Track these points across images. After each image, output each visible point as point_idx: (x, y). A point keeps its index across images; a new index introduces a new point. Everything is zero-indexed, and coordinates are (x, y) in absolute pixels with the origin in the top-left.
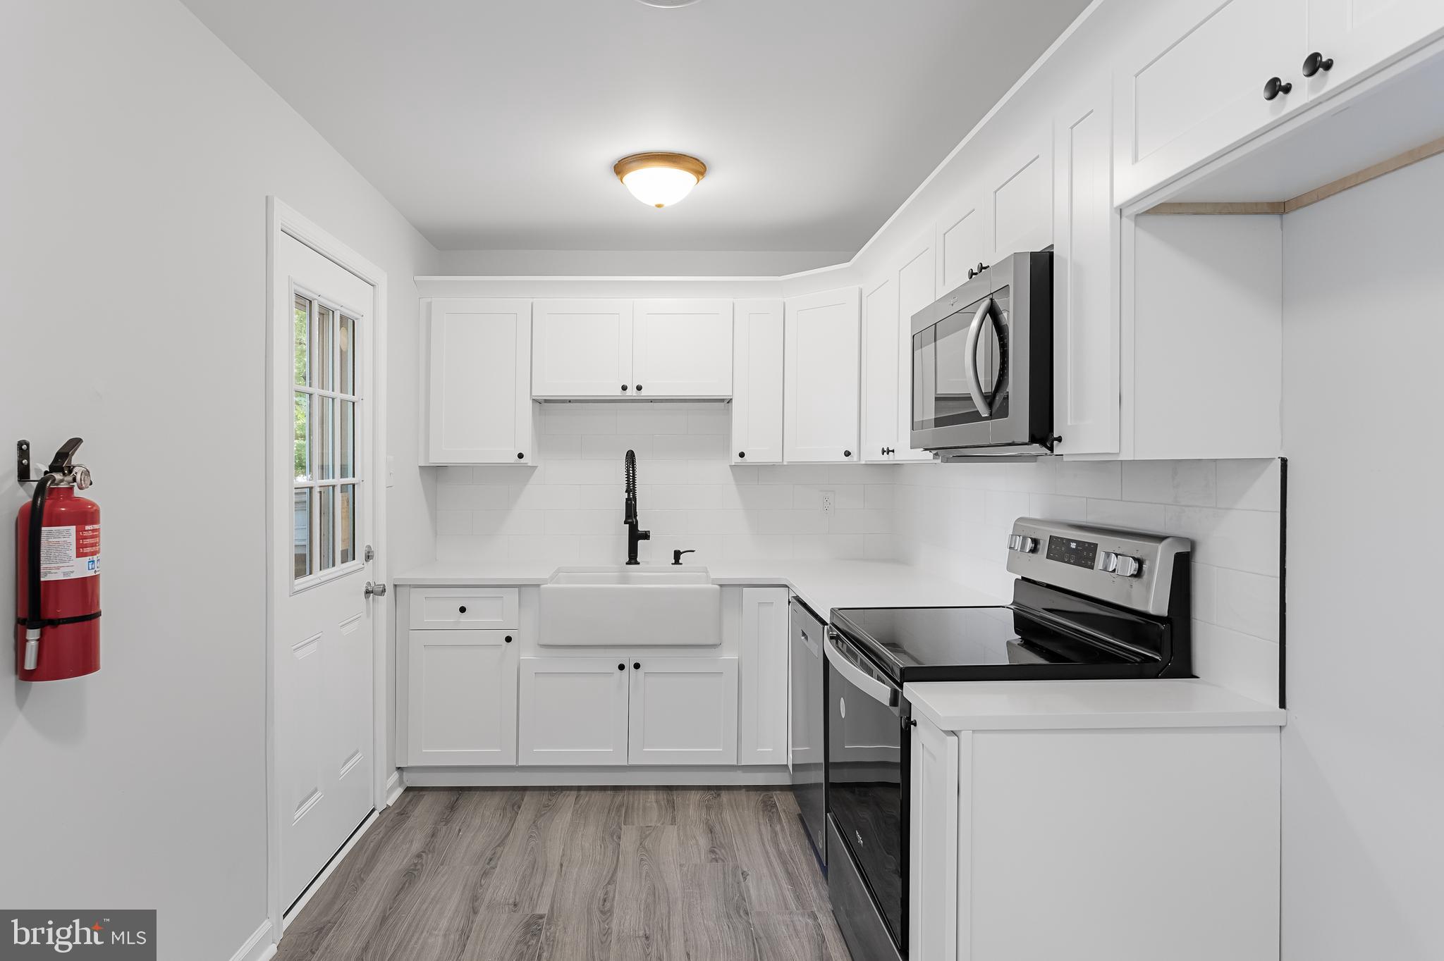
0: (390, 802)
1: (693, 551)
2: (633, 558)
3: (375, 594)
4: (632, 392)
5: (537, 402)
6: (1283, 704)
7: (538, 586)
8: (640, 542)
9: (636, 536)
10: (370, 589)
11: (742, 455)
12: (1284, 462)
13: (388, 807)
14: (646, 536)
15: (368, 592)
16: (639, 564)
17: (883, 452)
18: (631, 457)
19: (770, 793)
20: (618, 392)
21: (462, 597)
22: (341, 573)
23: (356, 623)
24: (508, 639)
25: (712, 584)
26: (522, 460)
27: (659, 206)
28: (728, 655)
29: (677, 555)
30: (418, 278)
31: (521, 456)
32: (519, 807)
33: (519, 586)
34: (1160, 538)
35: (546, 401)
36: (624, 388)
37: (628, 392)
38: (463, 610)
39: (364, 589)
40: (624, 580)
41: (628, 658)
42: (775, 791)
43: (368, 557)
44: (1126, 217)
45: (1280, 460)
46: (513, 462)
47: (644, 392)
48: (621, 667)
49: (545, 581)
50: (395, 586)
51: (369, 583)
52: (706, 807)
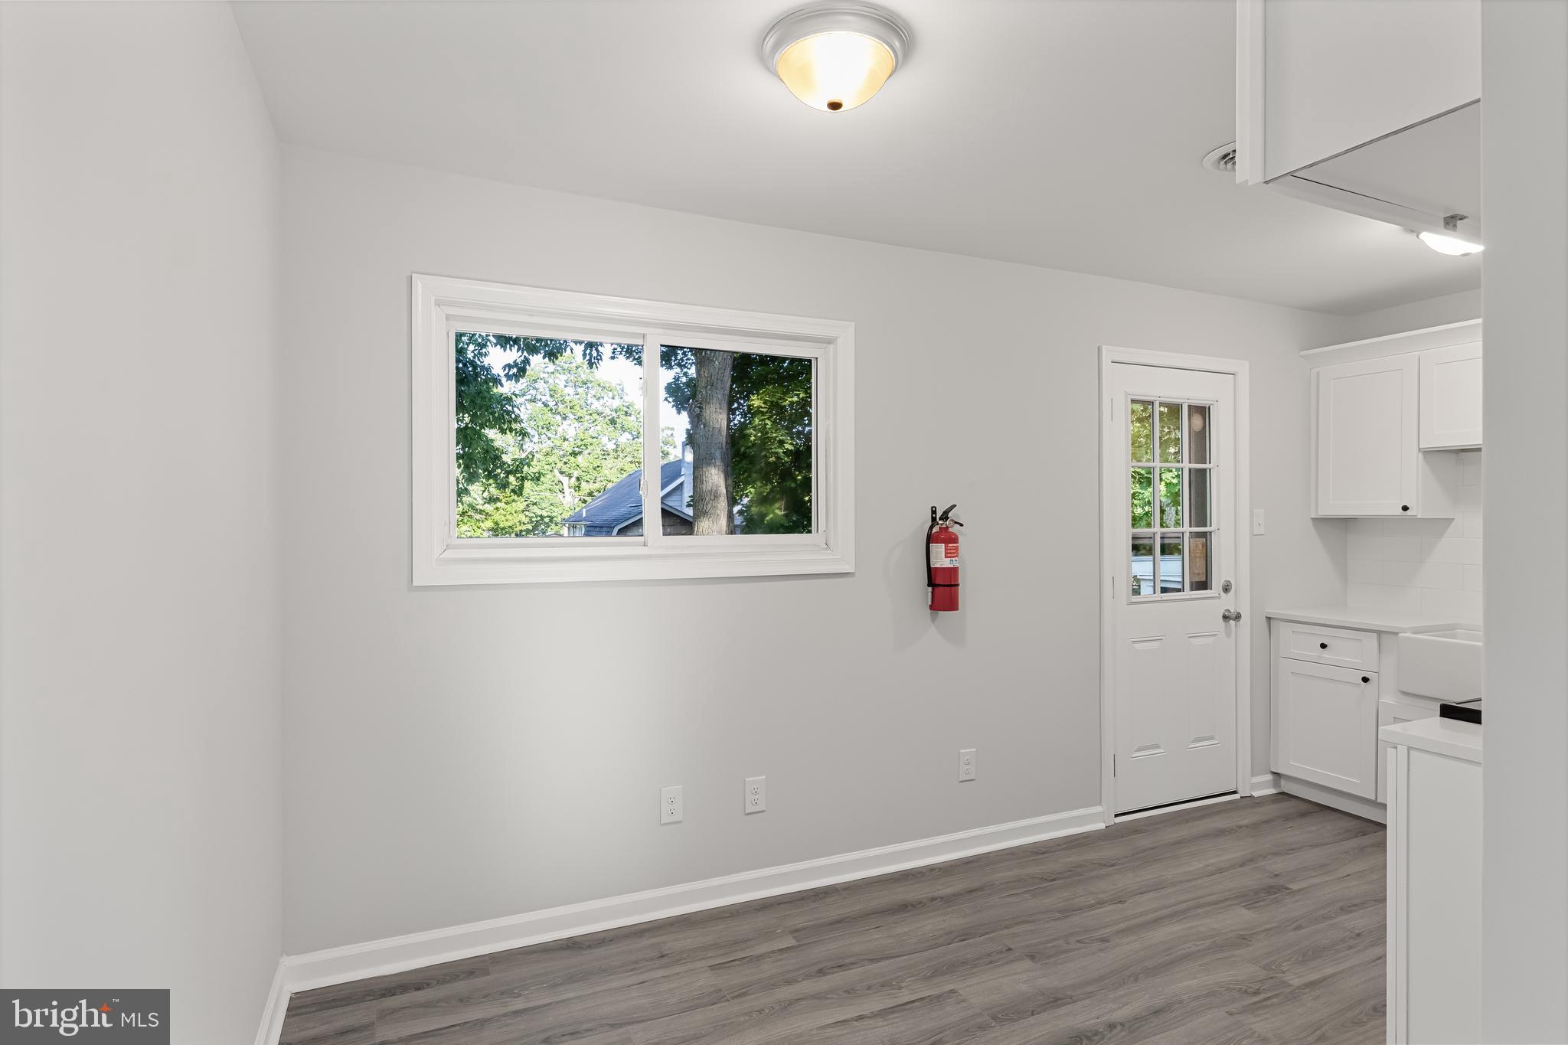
0: (1256, 794)
3: (1232, 619)
7: (1397, 634)
10: (1227, 615)
13: (1251, 797)
15: (1225, 617)
21: (1325, 634)
22: (1188, 597)
23: (1212, 638)
24: (1365, 679)
26: (1408, 513)
30: (1302, 353)
31: (1405, 508)
32: (1364, 835)
33: (1378, 632)
35: (1463, 450)
38: (1323, 646)
39: (1221, 613)
43: (1226, 589)
46: (1394, 514)
49: (1404, 631)
50: (1269, 619)
51: (1226, 609)
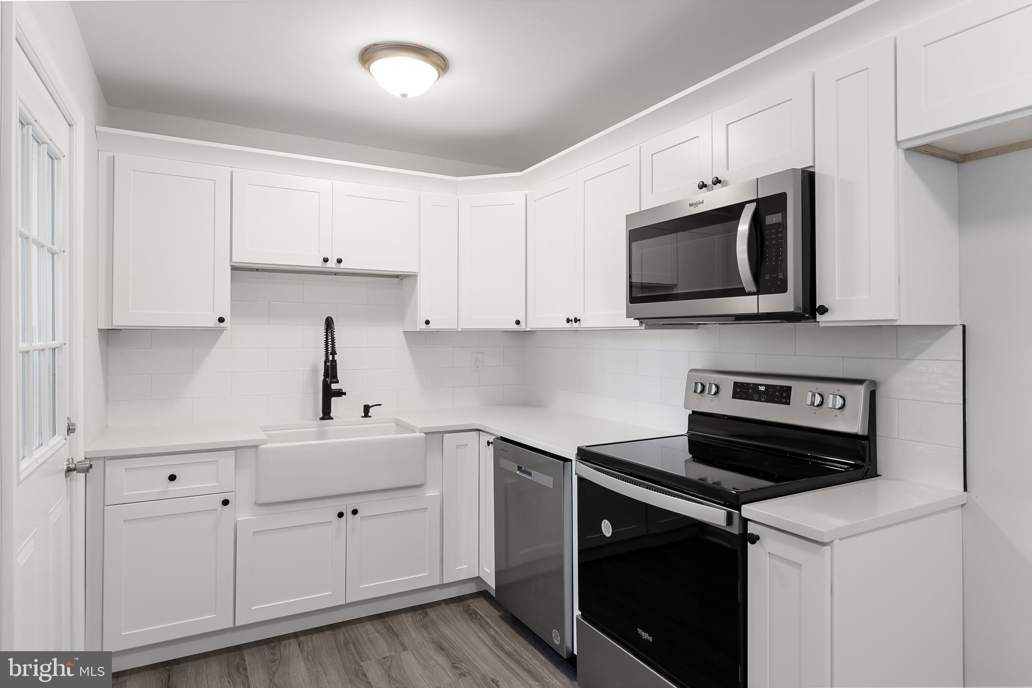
1: (380, 405)
2: (326, 414)
3: (77, 472)
4: (332, 264)
5: (234, 268)
6: (965, 490)
7: (256, 447)
8: (333, 399)
9: (329, 393)
10: (72, 466)
11: (427, 322)
12: (964, 327)
14: (340, 393)
15: (69, 470)
16: (332, 419)
17: (568, 321)
18: (329, 323)
19: (465, 602)
20: (318, 263)
21: (170, 464)
22: (52, 452)
23: (60, 507)
24: (226, 503)
25: (419, 433)
26: (222, 325)
27: (404, 95)
28: (432, 492)
29: (367, 409)
30: (99, 128)
31: (221, 320)
33: (235, 448)
34: (860, 382)
35: (242, 268)
36: (326, 260)
37: (328, 264)
38: (172, 478)
39: (65, 468)
40: (322, 435)
41: (346, 506)
42: (469, 599)
43: (70, 430)
44: (902, 149)
45: (962, 326)
46: (212, 326)
47: (342, 265)
48: (341, 515)
49: (265, 442)
51: (68, 460)
52: (422, 626)
